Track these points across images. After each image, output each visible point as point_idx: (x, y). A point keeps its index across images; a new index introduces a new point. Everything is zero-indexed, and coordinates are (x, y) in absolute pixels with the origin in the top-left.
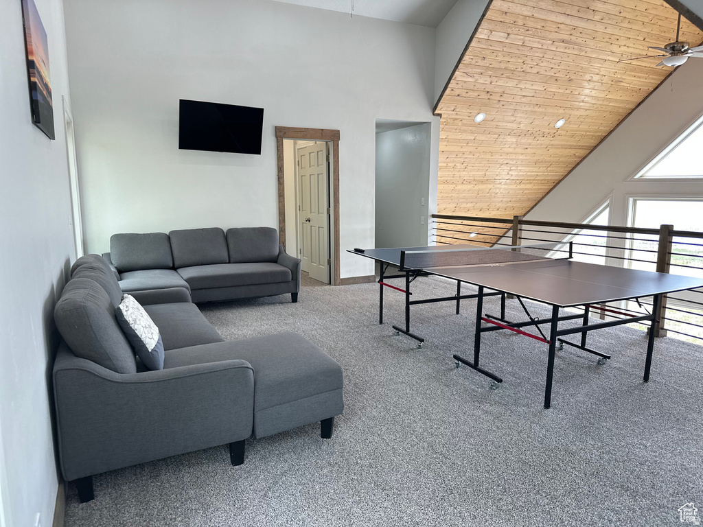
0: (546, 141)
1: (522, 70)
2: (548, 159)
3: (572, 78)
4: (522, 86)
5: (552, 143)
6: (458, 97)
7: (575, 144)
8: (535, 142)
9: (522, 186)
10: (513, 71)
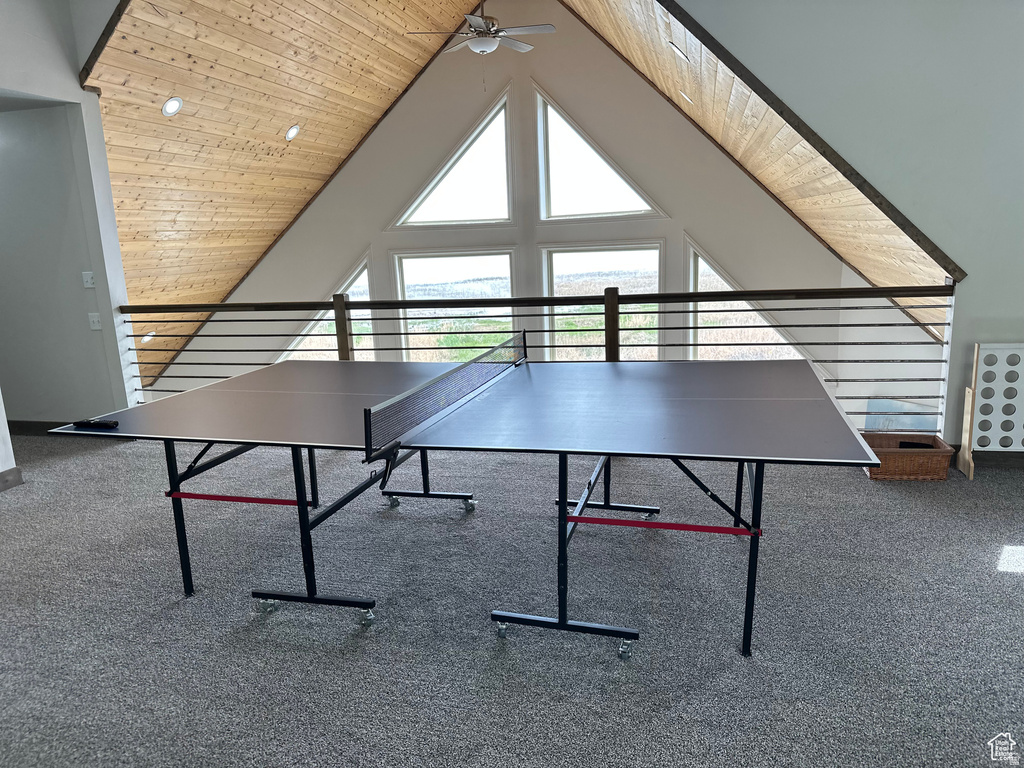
0: (270, 162)
1: (248, 22)
2: (270, 194)
3: (317, 53)
4: (244, 54)
5: (279, 166)
6: (134, 56)
7: (307, 170)
8: (255, 164)
9: (232, 243)
10: (234, 22)
